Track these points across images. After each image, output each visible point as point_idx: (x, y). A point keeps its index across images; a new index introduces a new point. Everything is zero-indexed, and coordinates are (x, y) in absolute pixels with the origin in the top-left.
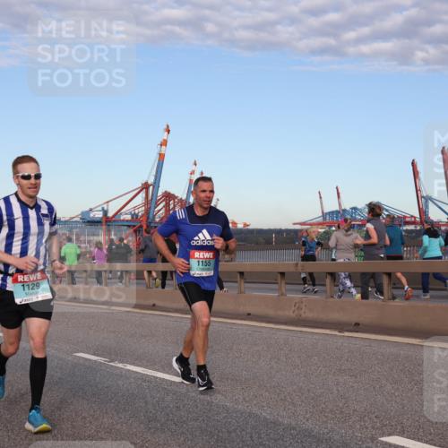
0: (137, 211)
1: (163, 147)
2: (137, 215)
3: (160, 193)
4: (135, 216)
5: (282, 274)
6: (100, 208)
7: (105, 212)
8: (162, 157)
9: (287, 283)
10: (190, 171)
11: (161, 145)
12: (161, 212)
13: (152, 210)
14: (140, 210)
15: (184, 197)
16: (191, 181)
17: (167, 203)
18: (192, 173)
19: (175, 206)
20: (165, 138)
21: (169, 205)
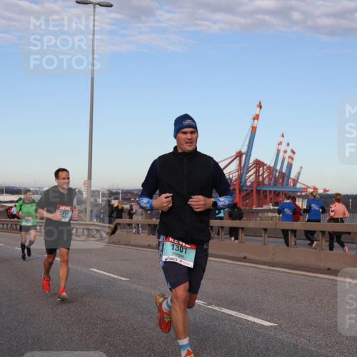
0: (231, 176)
1: (256, 121)
3: (251, 161)
8: (254, 129)
10: (278, 142)
11: (254, 119)
12: (252, 177)
13: (244, 176)
14: (234, 175)
15: (272, 165)
16: (278, 151)
17: (257, 170)
18: (280, 143)
19: (264, 172)
20: (257, 113)
21: (259, 171)
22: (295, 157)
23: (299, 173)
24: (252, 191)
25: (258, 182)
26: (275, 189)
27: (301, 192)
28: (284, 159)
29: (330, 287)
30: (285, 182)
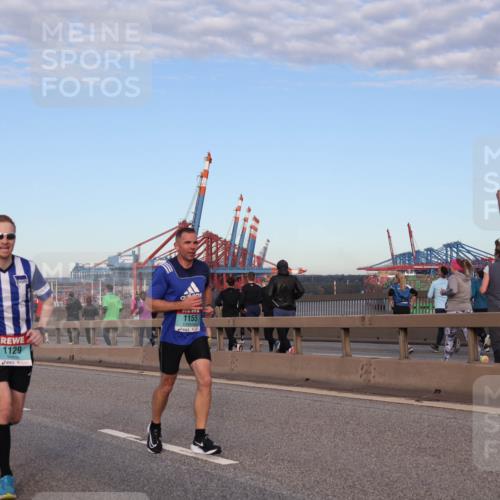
1: (204, 179)
3: (200, 234)
5: (346, 330)
8: (202, 191)
9: (352, 342)
10: (235, 207)
11: (202, 177)
12: (202, 256)
15: (229, 239)
16: (236, 219)
17: (208, 246)
18: (238, 209)
19: (218, 249)
20: (206, 168)
21: (211, 248)
23: (265, 249)
25: (210, 263)
26: (234, 271)
28: (244, 229)
29: (309, 404)
30: (247, 261)
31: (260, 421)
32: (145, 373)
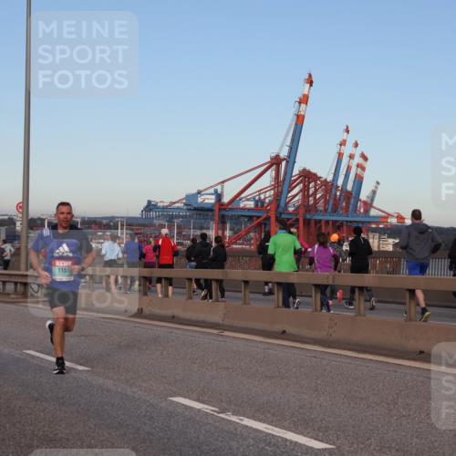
0: (262, 197)
1: (303, 106)
2: (263, 202)
3: (296, 171)
4: (259, 203)
6: (212, 191)
7: (219, 196)
8: (300, 120)
11: (300, 103)
12: (297, 198)
13: (283, 196)
14: (268, 194)
15: (330, 178)
16: (340, 155)
17: (305, 186)
18: (343, 143)
19: (316, 190)
20: (306, 93)
21: (309, 188)
22: (367, 165)
23: (374, 192)
24: (297, 220)
25: (306, 207)
26: (335, 218)
27: (378, 223)
28: (349, 169)
29: (422, 382)
30: (351, 206)
31: (361, 399)
32: (226, 333)
